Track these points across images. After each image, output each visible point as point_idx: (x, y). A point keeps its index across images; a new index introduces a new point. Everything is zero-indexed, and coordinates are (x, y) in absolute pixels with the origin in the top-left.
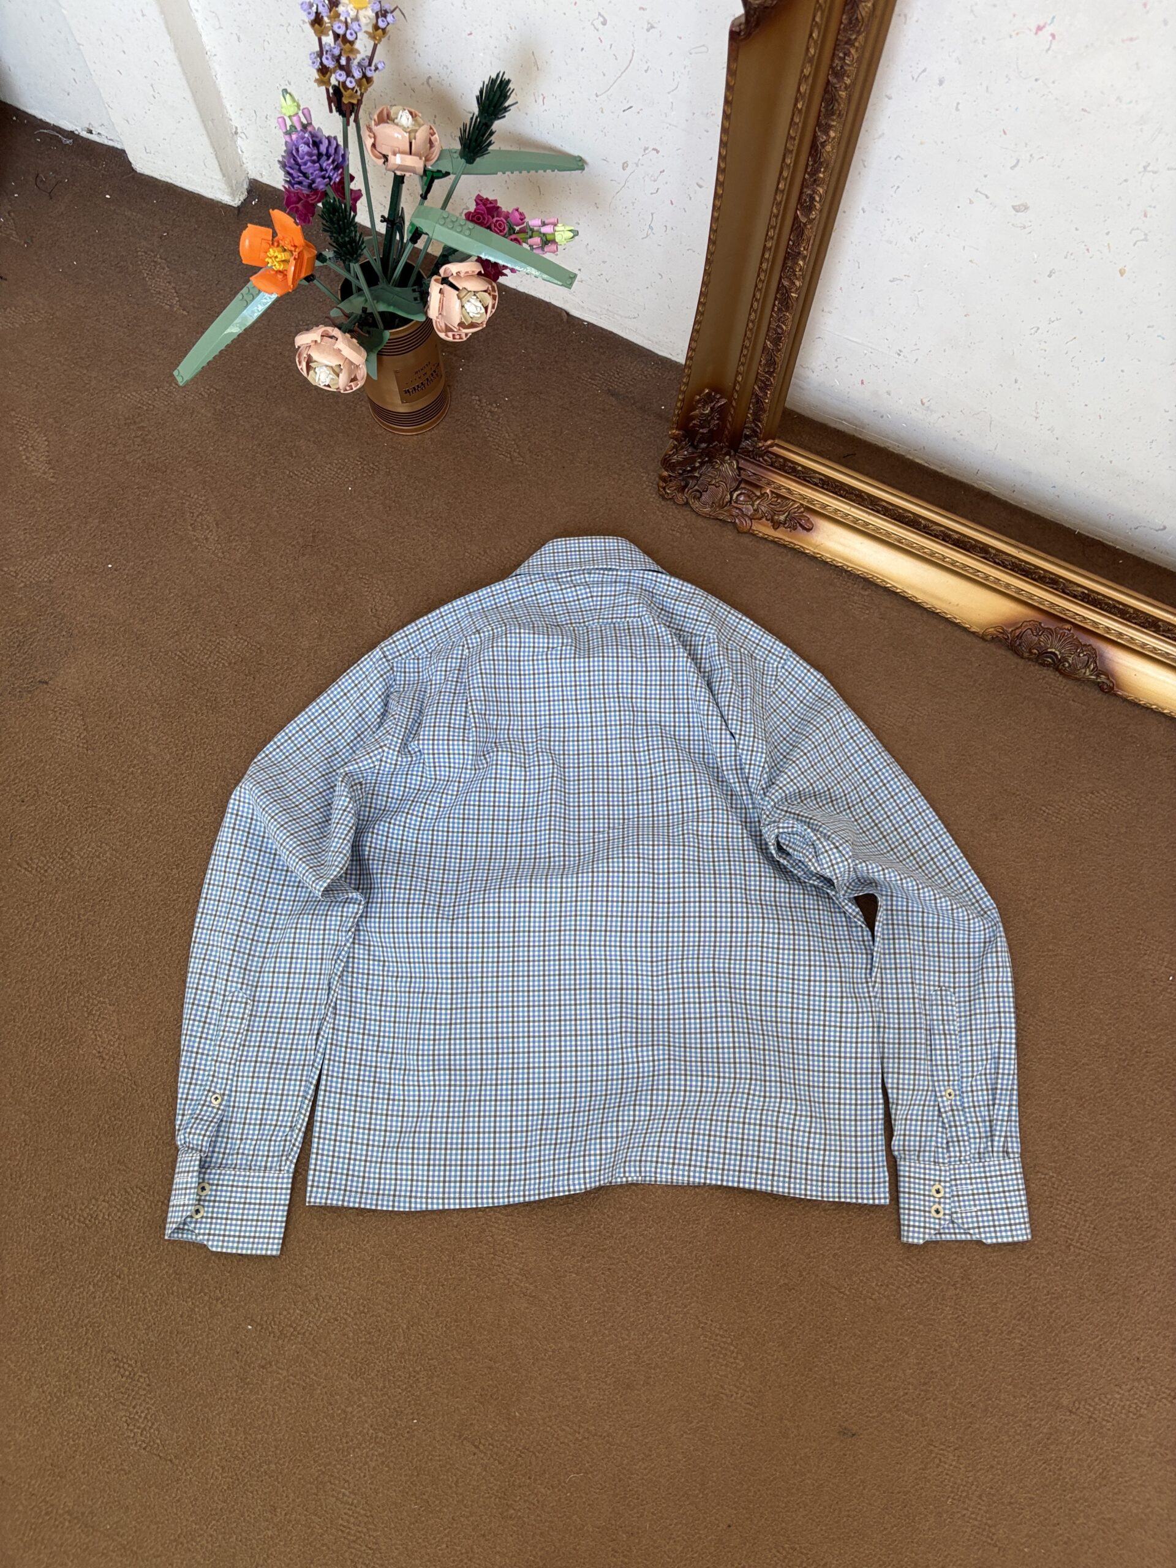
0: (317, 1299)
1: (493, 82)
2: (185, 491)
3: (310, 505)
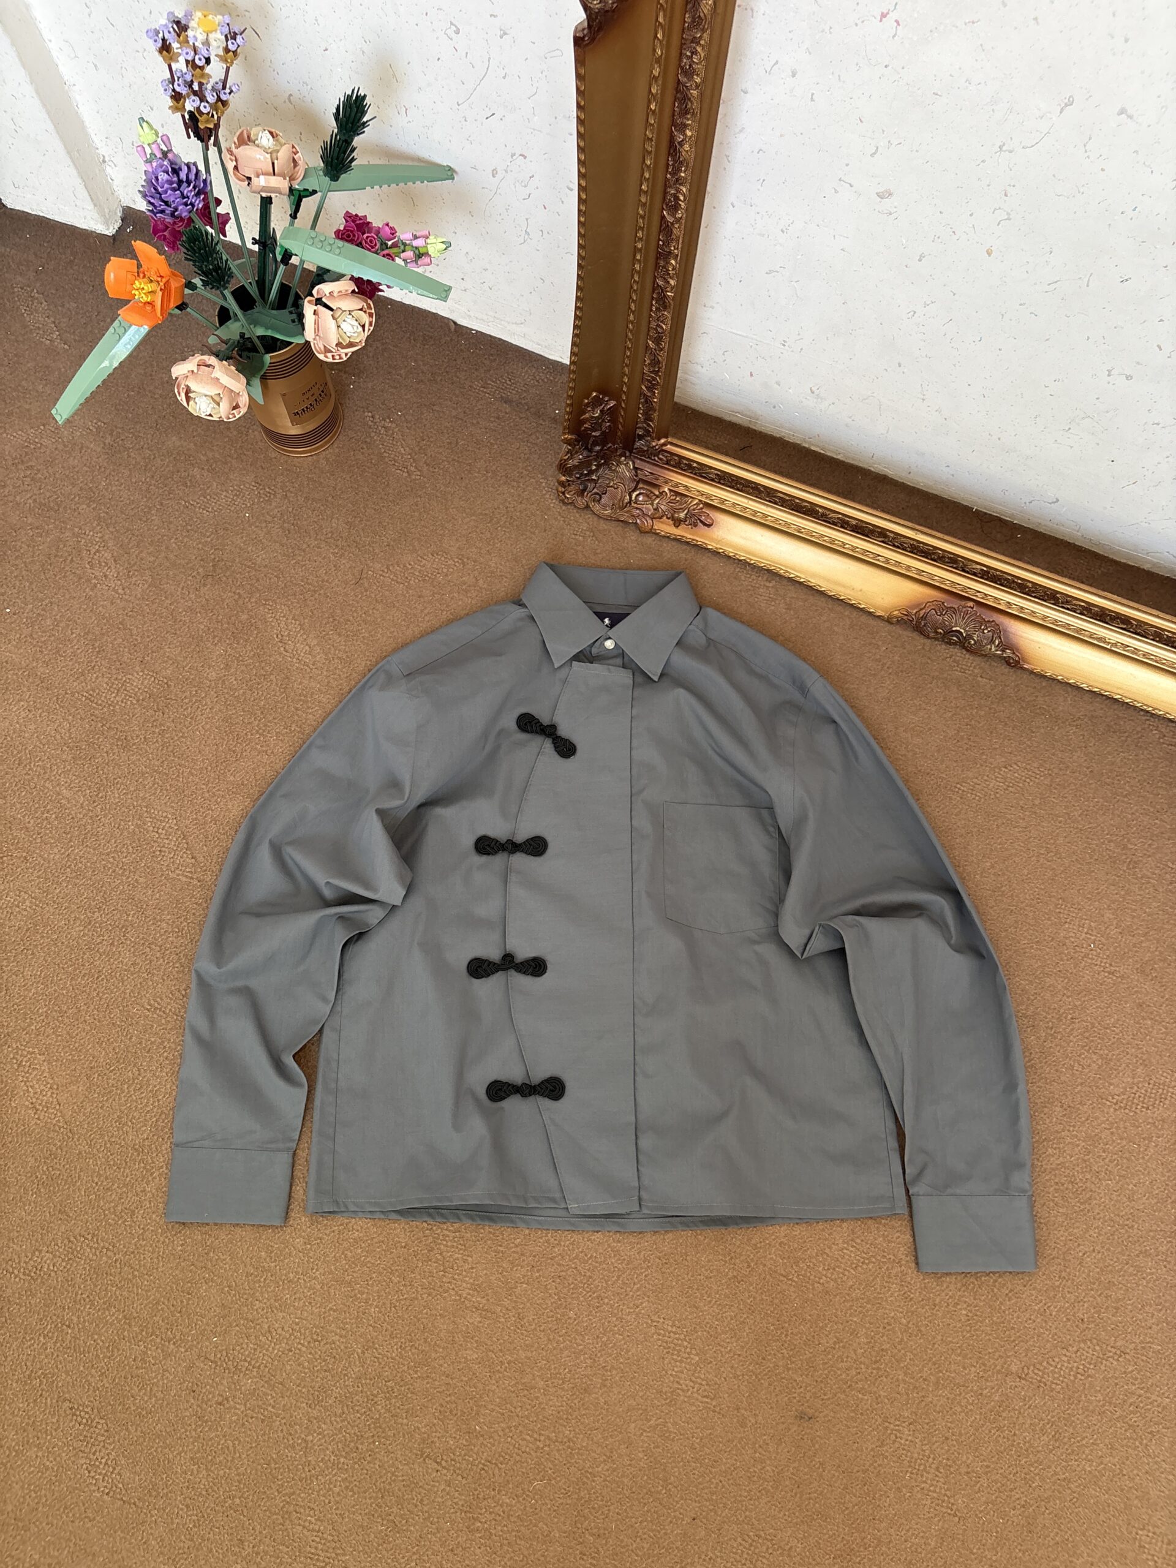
0: (270, 1332)
1: (349, 97)
2: (80, 529)
3: (208, 534)
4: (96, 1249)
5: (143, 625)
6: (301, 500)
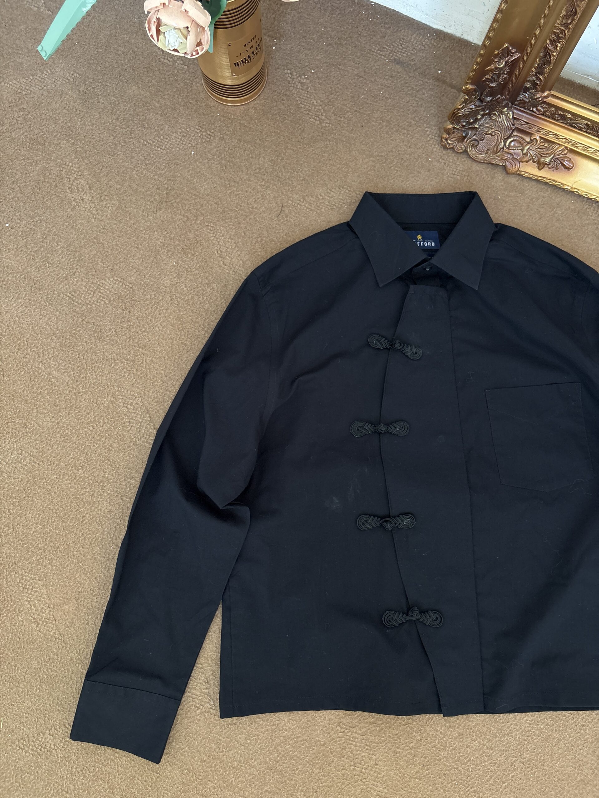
2: (62, 160)
3: (162, 167)
5: (112, 240)
6: (235, 141)
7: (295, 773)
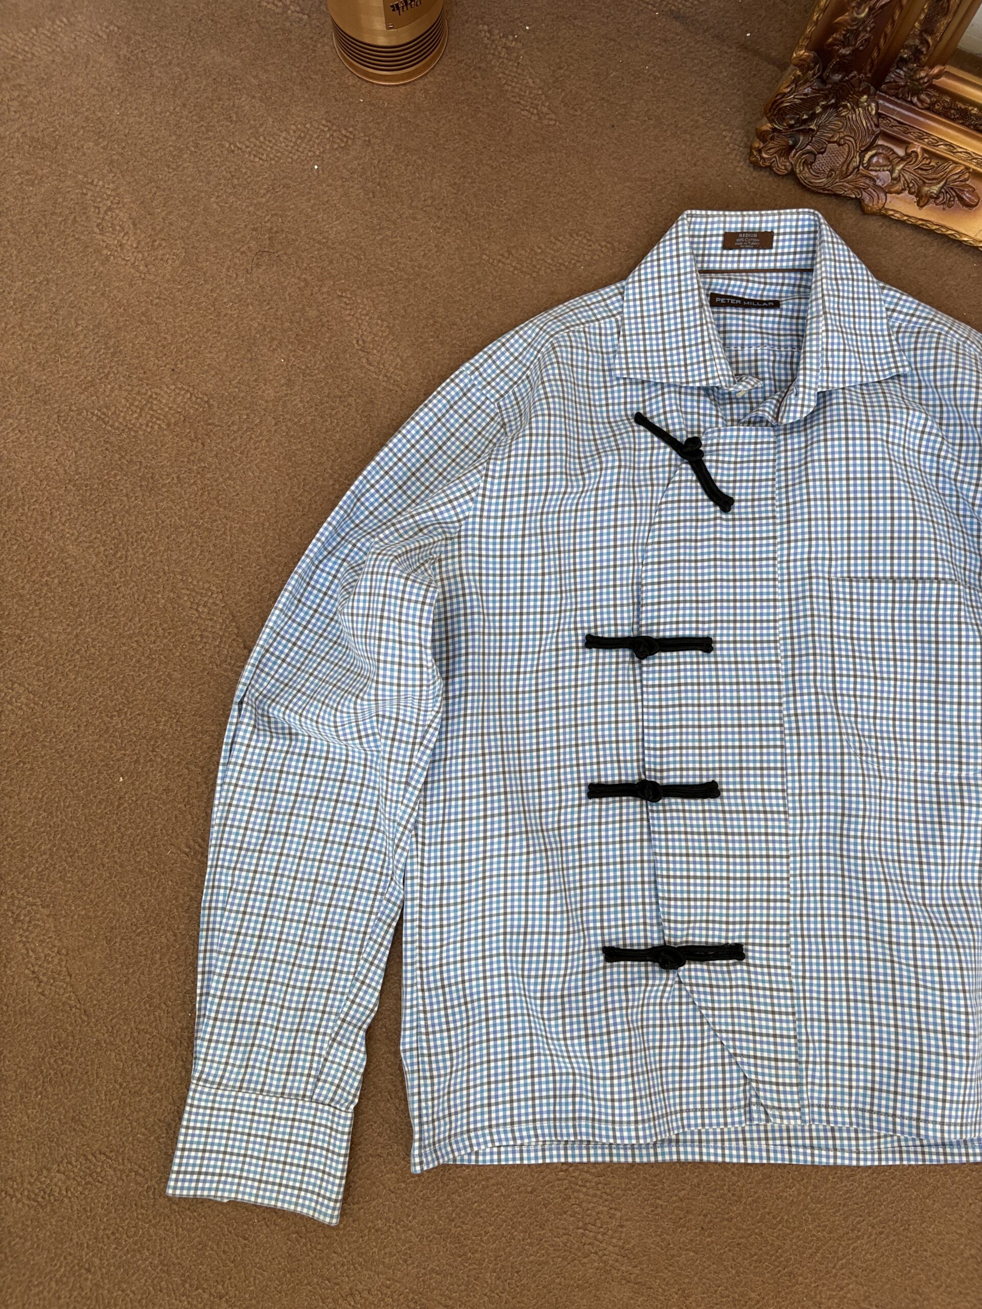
2: (86, 176)
3: (262, 191)
4: (122, 1171)
5: (173, 318)
6: (390, 149)
7: (481, 1240)
